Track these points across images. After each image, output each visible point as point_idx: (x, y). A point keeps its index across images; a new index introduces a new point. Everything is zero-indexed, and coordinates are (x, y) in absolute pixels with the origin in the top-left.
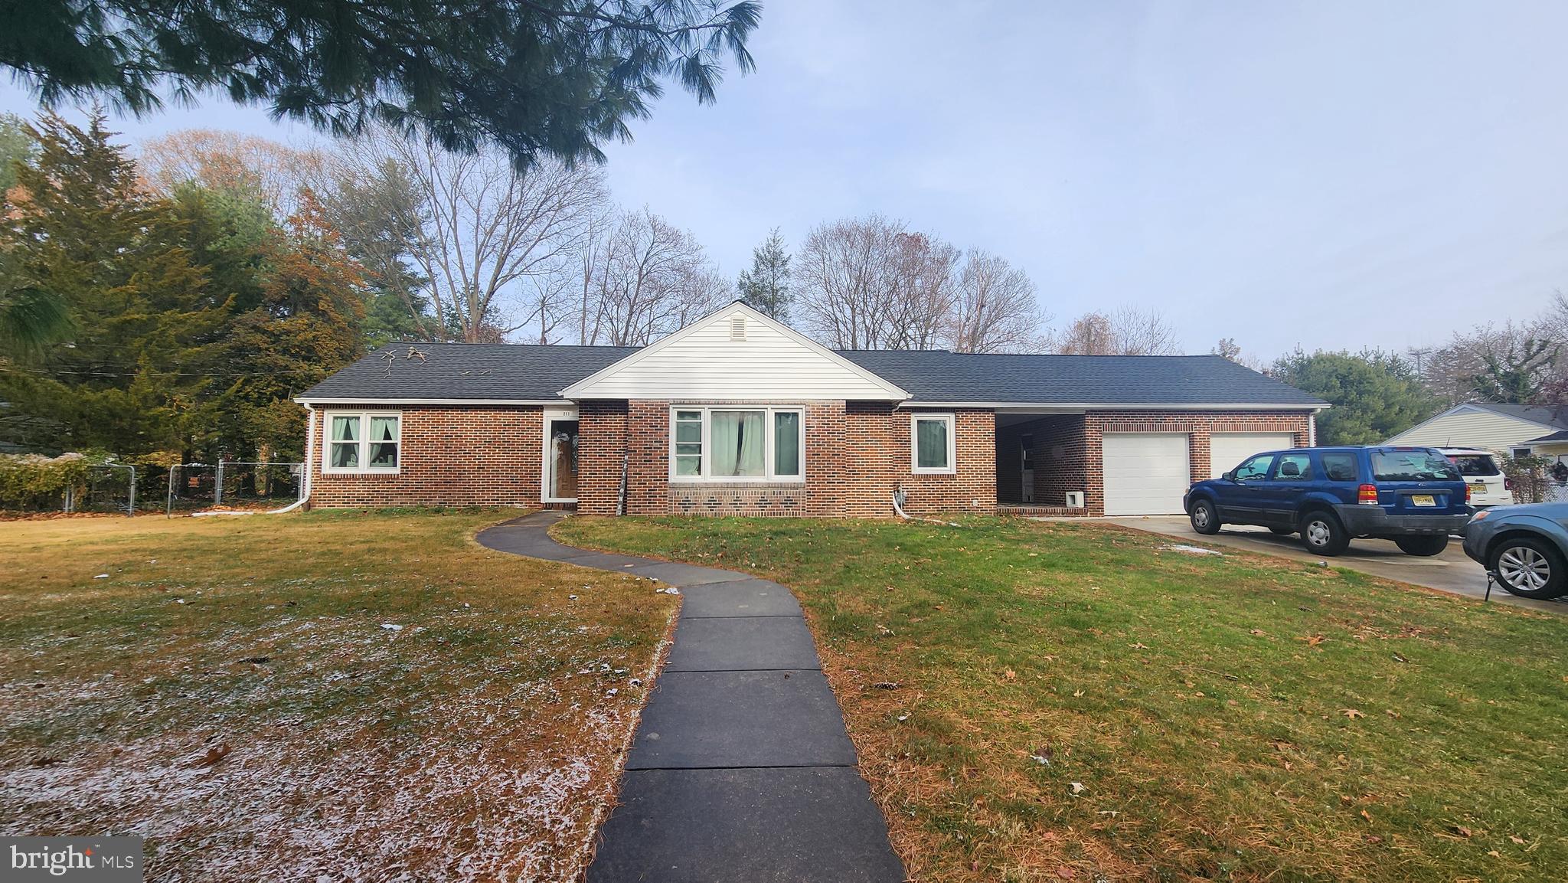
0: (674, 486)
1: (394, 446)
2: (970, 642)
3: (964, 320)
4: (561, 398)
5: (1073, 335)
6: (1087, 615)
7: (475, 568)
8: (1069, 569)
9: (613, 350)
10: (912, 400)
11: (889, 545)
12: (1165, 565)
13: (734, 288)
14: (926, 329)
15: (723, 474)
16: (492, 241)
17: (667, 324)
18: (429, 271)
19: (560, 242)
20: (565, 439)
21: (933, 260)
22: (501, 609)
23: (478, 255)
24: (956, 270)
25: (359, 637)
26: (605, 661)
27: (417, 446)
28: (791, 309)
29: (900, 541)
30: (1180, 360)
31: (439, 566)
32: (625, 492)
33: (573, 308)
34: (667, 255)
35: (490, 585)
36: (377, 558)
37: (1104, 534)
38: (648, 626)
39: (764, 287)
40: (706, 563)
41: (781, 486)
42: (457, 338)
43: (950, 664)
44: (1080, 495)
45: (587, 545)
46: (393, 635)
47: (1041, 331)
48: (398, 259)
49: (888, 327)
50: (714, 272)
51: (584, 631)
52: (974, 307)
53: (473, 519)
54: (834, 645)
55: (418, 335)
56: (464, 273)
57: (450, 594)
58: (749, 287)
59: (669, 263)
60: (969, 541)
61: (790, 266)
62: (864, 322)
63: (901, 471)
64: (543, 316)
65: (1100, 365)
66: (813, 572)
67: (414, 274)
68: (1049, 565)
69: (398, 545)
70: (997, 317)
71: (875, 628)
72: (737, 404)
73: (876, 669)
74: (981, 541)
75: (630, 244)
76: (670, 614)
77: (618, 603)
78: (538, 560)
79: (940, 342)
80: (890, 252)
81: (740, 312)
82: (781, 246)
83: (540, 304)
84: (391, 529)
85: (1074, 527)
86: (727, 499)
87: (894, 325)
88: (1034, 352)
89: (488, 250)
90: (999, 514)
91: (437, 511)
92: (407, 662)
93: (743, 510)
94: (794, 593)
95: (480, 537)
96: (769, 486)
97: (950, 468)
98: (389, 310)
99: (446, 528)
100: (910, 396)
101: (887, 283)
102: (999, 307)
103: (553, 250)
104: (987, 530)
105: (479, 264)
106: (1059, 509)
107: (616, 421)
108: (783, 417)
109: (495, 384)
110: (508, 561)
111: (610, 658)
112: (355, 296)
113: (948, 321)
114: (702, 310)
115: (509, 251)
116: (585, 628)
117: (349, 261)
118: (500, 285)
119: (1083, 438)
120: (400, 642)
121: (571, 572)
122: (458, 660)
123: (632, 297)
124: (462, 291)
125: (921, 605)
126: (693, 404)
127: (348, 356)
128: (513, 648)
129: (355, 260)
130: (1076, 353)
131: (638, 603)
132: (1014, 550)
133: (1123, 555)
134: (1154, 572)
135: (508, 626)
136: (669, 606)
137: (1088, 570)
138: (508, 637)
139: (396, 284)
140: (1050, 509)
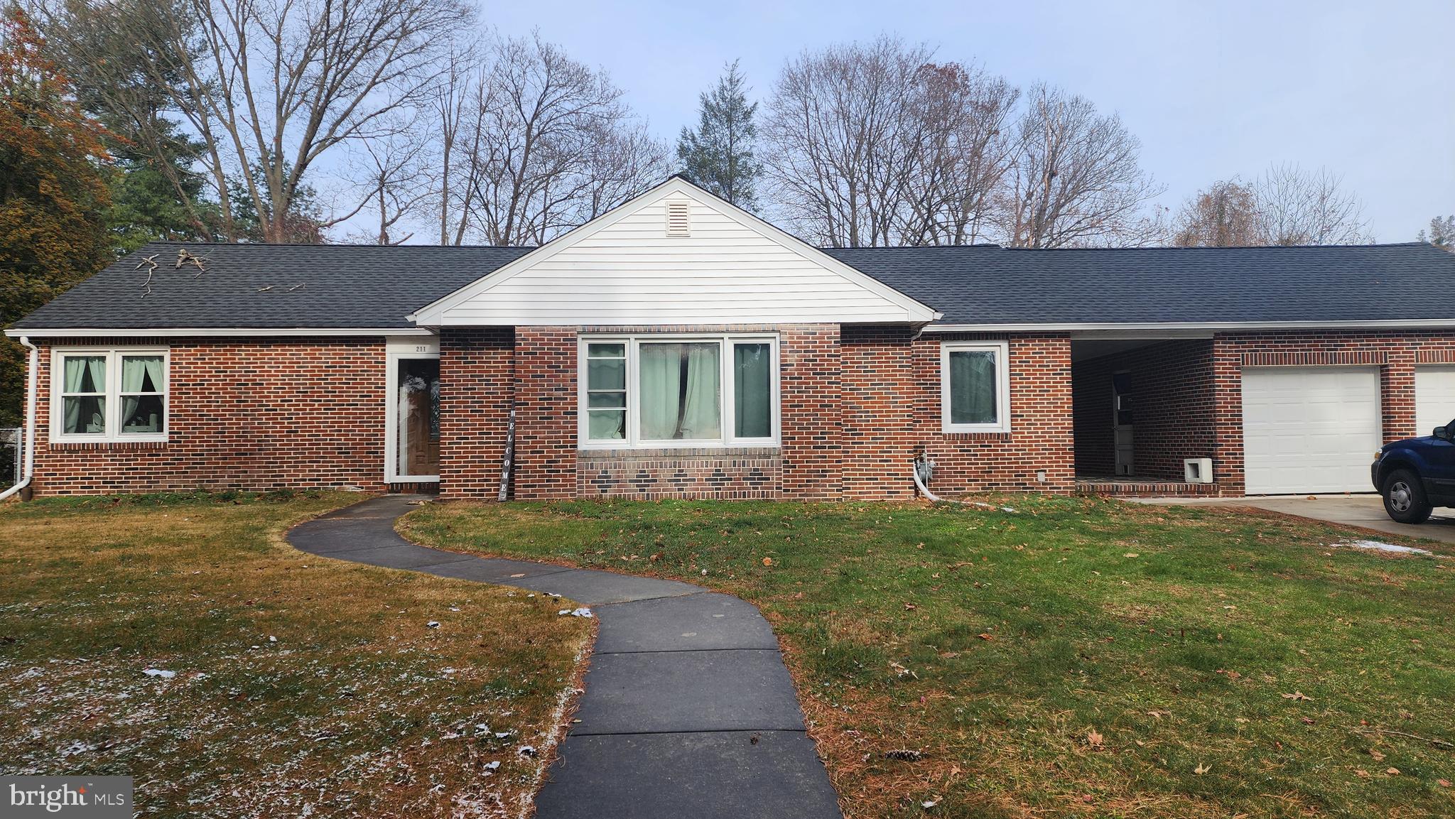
0: (586, 455)
1: (159, 399)
2: (1033, 689)
3: (1023, 197)
4: (413, 325)
5: (1195, 217)
6: (1216, 649)
7: (285, 583)
8: (1188, 577)
9: (488, 252)
10: (941, 322)
11: (907, 541)
12: (1340, 571)
13: (672, 156)
14: (965, 212)
15: (659, 437)
16: (302, 86)
17: (570, 212)
18: (206, 133)
19: (406, 87)
20: (419, 387)
21: (975, 105)
22: (324, 644)
23: (279, 107)
24: (1012, 121)
25: (109, 689)
26: (481, 720)
27: (196, 401)
28: (759, 186)
29: (924, 534)
30: (1366, 251)
31: (230, 580)
32: (512, 465)
33: (425, 187)
34: (569, 106)
35: (308, 607)
36: (135, 570)
37: (1244, 523)
38: (546, 666)
39: (716, 153)
40: (634, 570)
41: (745, 453)
42: (252, 234)
43: (1001, 722)
44: (1206, 465)
45: (454, 546)
46: (161, 685)
47: (1146, 210)
48: (159, 114)
49: (906, 212)
50: (641, 132)
51: (450, 675)
52: (1039, 176)
53: (281, 508)
54: (825, 693)
55: (192, 231)
56: (259, 136)
57: (247, 622)
58: (695, 153)
59: (573, 118)
60: (1031, 536)
61: (756, 120)
62: (869, 204)
63: (926, 430)
64: (382, 201)
65: (1239, 262)
66: (793, 582)
67: (183, 138)
68: (1156, 571)
69: (168, 551)
70: (1076, 191)
71: (887, 668)
72: (677, 332)
73: (888, 729)
74: (1051, 535)
75: (512, 88)
76: (579, 648)
77: (500, 632)
78: (380, 569)
79: (987, 233)
80: (910, 95)
81: (680, 192)
82: (742, 89)
83: (377, 182)
84: (156, 526)
85: (1197, 514)
86: (665, 474)
87: (916, 208)
88: (1132, 244)
89: (296, 99)
90: (1079, 493)
91: (227, 498)
92: (183, 725)
93: (689, 490)
94: (766, 614)
95: (293, 537)
96: (727, 453)
97: (1003, 424)
98: (146, 193)
99: (240, 523)
100: (939, 316)
101: (904, 142)
102: (1079, 176)
103: (396, 99)
104: (1060, 517)
105: (282, 121)
106: (1174, 485)
107: (496, 359)
108: (747, 351)
109: (311, 306)
110: (335, 572)
111: (487, 716)
112: (95, 174)
113: (998, 200)
114: (623, 190)
115: (327, 101)
116: (451, 671)
117: (84, 119)
118: (315, 154)
119: (1210, 375)
120: (172, 696)
121: (430, 586)
122: (259, 722)
123: (518, 170)
124: (257, 164)
125: (957, 633)
126: (612, 333)
127: (85, 264)
128: (343, 703)
129: (94, 117)
130: (1202, 244)
131: (531, 632)
132: (1101, 549)
133: (1274, 555)
134: (1323, 581)
135: (335, 669)
136: (578, 636)
137: (1219, 579)
138: (334, 687)
139: (157, 154)
140: (1159, 485)
